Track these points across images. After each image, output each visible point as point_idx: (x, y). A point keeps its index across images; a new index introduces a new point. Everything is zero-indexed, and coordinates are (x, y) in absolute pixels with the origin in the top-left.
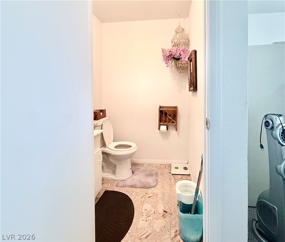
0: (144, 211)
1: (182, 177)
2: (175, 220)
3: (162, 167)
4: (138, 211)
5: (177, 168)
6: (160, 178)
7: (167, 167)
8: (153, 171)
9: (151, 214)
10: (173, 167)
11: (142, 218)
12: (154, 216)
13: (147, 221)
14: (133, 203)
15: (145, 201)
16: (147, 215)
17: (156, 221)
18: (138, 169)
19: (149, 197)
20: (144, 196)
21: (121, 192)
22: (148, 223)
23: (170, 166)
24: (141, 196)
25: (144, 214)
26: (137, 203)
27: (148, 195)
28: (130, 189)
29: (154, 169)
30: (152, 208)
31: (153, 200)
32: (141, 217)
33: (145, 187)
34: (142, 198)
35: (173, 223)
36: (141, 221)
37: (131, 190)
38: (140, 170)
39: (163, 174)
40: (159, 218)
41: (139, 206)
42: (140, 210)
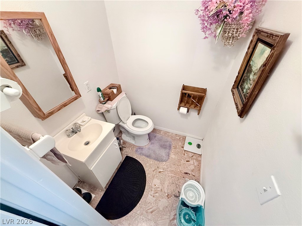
0: (153, 186)
1: (193, 155)
2: (176, 204)
3: (177, 137)
4: (149, 184)
5: (190, 144)
6: (173, 151)
7: (181, 139)
8: (167, 141)
9: (158, 191)
10: (187, 141)
11: (151, 193)
12: (161, 194)
13: (154, 197)
14: (146, 175)
15: (155, 176)
16: (155, 191)
17: (161, 199)
18: (155, 136)
19: (159, 172)
20: (156, 169)
21: (138, 160)
22: (154, 199)
23: (184, 138)
24: (153, 169)
25: (153, 190)
26: (149, 176)
27: (159, 170)
28: (145, 159)
29: (169, 139)
30: (160, 185)
31: (162, 176)
32: (150, 191)
33: (158, 159)
34: (153, 171)
35: (175, 206)
36: (149, 196)
37: (146, 161)
38: (156, 138)
39: (175, 148)
40: (164, 197)
41: (150, 179)
42: (151, 184)
